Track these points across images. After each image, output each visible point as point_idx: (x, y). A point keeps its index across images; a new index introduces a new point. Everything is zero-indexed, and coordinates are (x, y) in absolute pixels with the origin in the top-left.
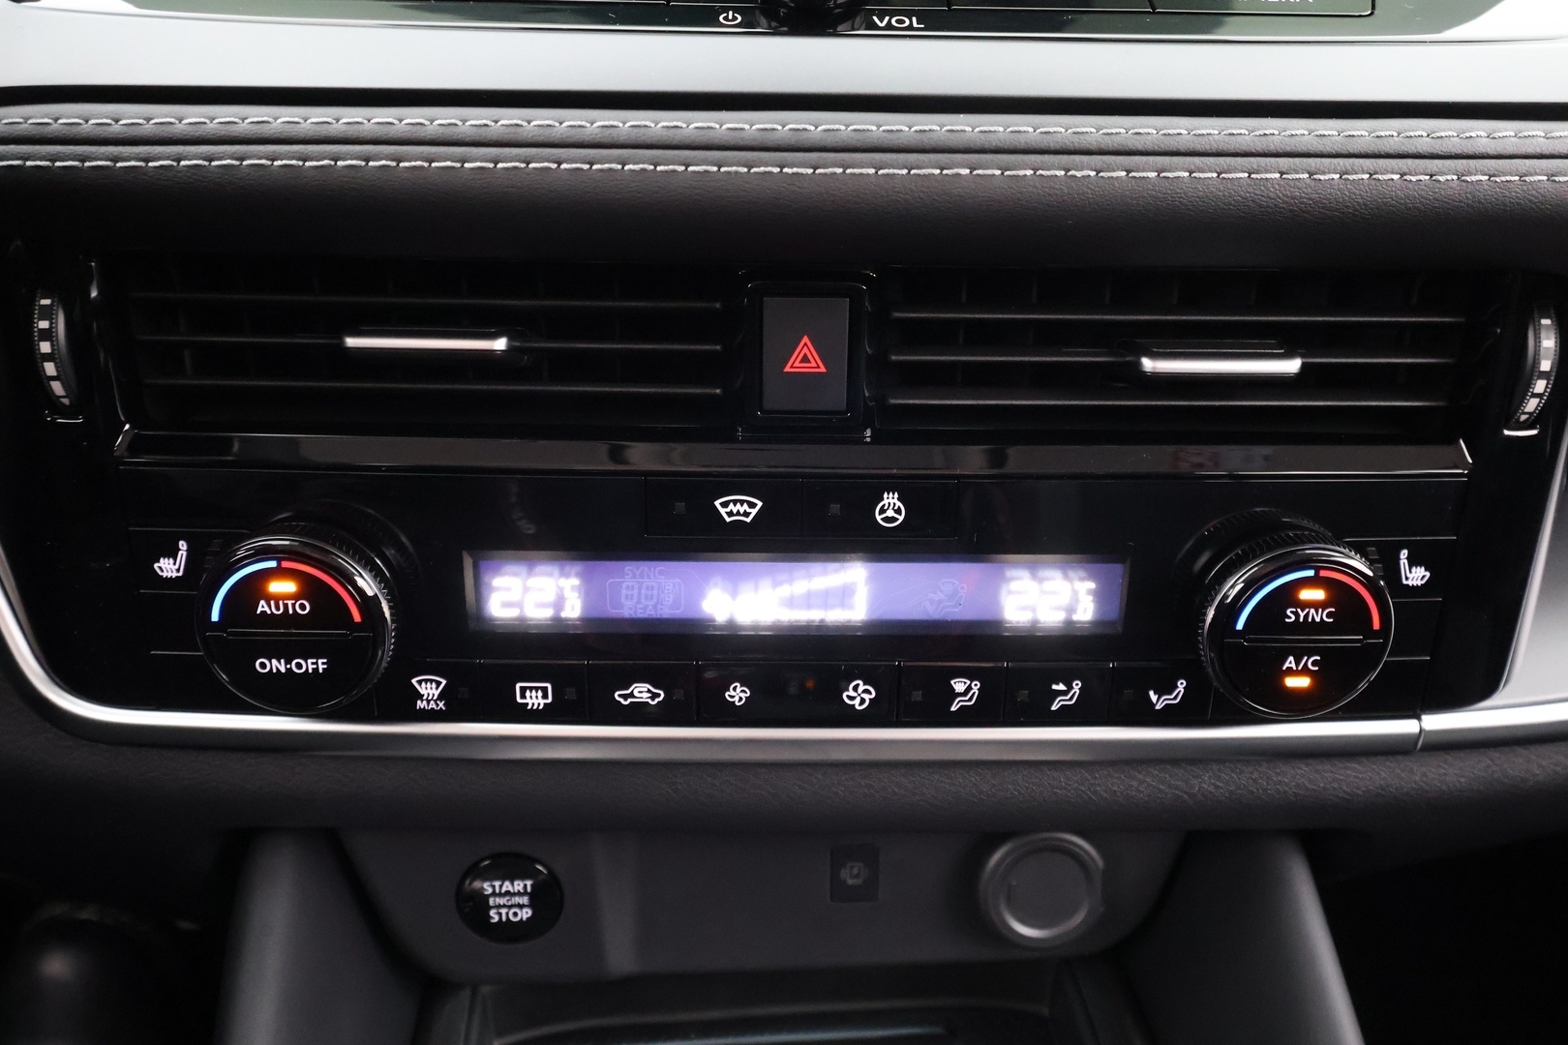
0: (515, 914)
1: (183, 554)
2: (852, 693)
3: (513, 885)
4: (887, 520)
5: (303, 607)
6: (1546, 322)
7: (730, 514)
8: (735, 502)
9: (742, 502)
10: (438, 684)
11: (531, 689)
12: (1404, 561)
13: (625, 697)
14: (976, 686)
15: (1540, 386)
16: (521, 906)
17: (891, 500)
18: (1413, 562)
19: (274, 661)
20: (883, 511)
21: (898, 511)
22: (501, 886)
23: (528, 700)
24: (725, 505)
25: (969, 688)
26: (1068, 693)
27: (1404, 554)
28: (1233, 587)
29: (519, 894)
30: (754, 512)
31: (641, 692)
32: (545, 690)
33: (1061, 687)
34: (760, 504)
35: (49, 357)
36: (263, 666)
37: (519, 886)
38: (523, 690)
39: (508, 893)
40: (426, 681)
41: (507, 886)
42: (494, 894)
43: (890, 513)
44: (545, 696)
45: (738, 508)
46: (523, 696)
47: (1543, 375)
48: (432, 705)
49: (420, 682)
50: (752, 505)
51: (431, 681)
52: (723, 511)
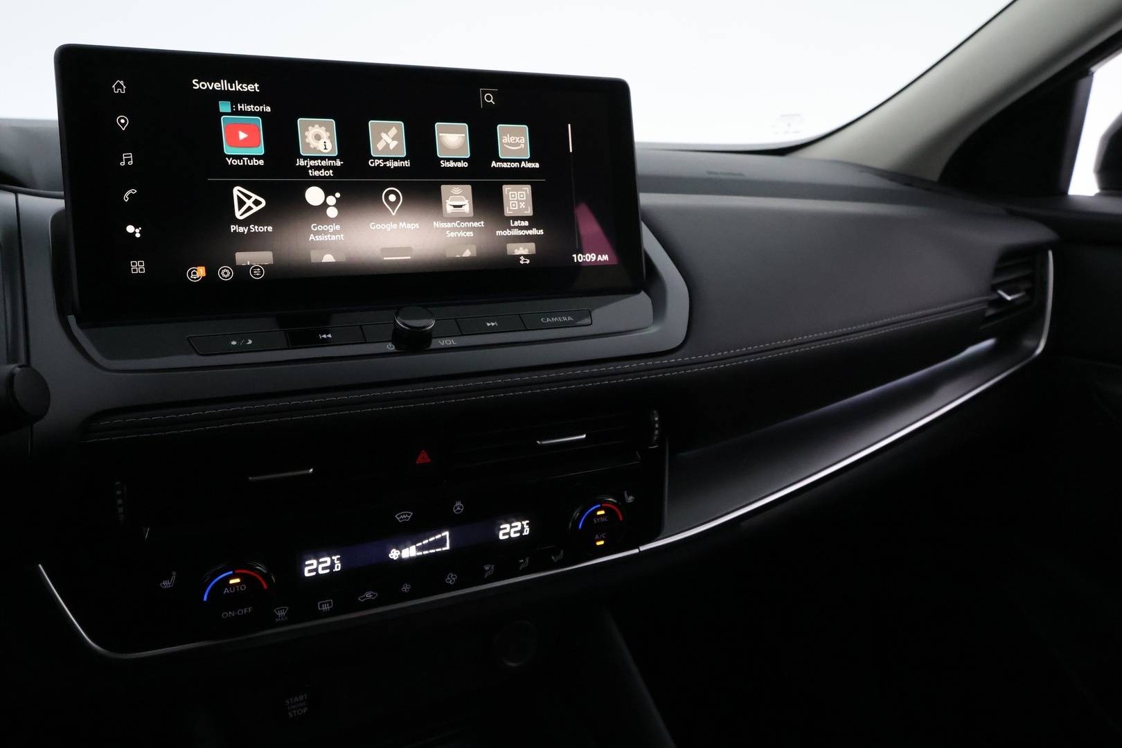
0: (300, 711)
1: (174, 578)
2: (449, 579)
3: (298, 698)
4: (458, 511)
5: (243, 587)
6: (655, 412)
7: (401, 519)
8: (403, 515)
9: (405, 514)
10: (285, 609)
11: (324, 603)
12: (626, 495)
13: (362, 599)
14: (493, 567)
15: (656, 432)
16: (302, 707)
17: (458, 504)
18: (629, 495)
19: (230, 613)
20: (456, 508)
21: (461, 507)
22: (293, 700)
23: (324, 608)
24: (399, 516)
25: (490, 568)
26: (524, 562)
27: (625, 492)
28: (576, 514)
29: (302, 701)
30: (410, 517)
31: (368, 595)
32: (330, 603)
33: (522, 561)
34: (412, 514)
35: (120, 506)
36: (225, 615)
37: (301, 698)
38: (321, 605)
39: (297, 702)
40: (280, 610)
41: (296, 699)
42: (290, 704)
43: (458, 509)
44: (330, 605)
45: (404, 517)
46: (321, 607)
47: (657, 429)
48: (283, 619)
49: (277, 611)
50: (409, 514)
51: (282, 609)
52: (398, 519)
